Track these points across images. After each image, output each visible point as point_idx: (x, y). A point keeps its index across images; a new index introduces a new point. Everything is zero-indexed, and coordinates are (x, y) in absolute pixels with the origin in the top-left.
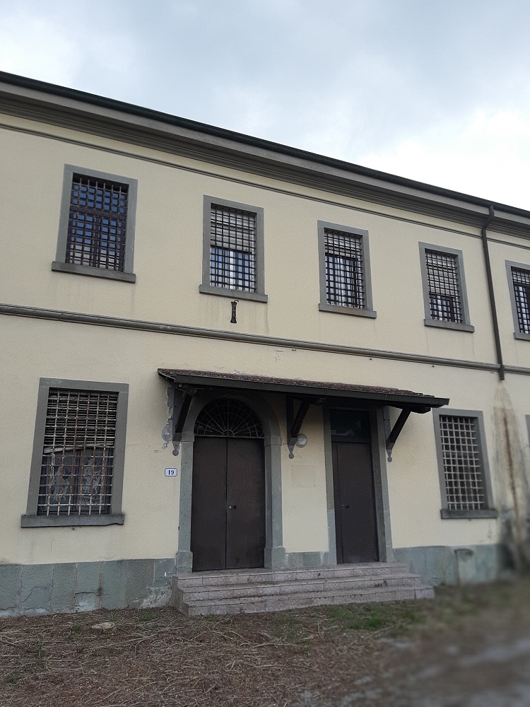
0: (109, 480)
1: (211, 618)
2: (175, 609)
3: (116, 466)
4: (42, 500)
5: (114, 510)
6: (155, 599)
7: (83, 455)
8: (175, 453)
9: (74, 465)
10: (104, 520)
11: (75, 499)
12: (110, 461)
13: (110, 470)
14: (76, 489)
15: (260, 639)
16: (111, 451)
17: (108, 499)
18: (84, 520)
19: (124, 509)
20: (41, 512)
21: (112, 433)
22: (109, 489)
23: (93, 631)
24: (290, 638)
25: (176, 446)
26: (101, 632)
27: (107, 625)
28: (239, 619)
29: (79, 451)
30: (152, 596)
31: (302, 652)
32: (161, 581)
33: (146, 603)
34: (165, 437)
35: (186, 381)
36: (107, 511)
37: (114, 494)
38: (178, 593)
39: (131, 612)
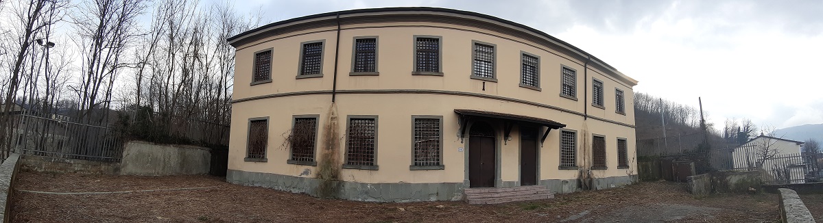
0: (438, 153)
1: (476, 205)
2: (464, 202)
3: (440, 147)
4: (416, 160)
5: (440, 164)
6: (457, 197)
7: (428, 143)
8: (462, 142)
9: (425, 147)
10: (437, 167)
11: (427, 160)
12: (438, 145)
13: (438, 149)
14: (427, 156)
15: (493, 213)
16: (438, 141)
17: (438, 160)
18: (430, 168)
19: (444, 164)
20: (416, 164)
21: (438, 135)
22: (438, 156)
23: (437, 208)
24: (504, 213)
25: (462, 140)
26: (439, 209)
27: (441, 206)
28: (486, 205)
29: (427, 142)
30: (456, 197)
31: (508, 218)
32: (459, 191)
33: (453, 199)
34: (458, 136)
35: (466, 114)
36: (438, 164)
37: (440, 158)
38: (465, 196)
39: (449, 202)
